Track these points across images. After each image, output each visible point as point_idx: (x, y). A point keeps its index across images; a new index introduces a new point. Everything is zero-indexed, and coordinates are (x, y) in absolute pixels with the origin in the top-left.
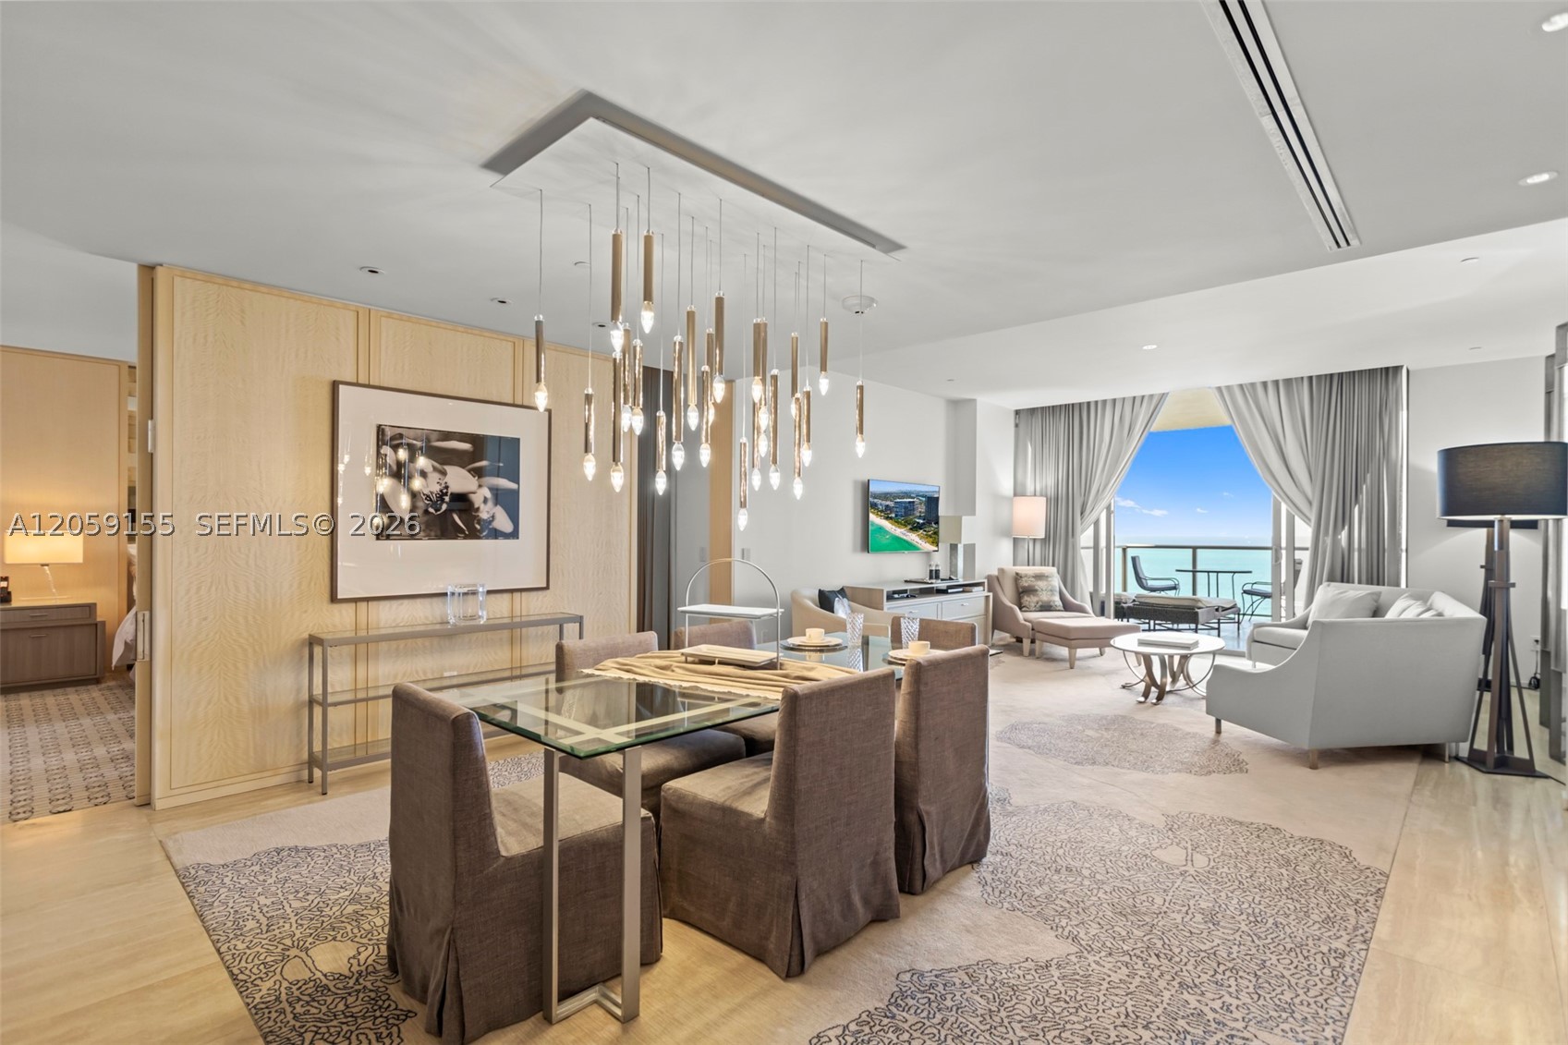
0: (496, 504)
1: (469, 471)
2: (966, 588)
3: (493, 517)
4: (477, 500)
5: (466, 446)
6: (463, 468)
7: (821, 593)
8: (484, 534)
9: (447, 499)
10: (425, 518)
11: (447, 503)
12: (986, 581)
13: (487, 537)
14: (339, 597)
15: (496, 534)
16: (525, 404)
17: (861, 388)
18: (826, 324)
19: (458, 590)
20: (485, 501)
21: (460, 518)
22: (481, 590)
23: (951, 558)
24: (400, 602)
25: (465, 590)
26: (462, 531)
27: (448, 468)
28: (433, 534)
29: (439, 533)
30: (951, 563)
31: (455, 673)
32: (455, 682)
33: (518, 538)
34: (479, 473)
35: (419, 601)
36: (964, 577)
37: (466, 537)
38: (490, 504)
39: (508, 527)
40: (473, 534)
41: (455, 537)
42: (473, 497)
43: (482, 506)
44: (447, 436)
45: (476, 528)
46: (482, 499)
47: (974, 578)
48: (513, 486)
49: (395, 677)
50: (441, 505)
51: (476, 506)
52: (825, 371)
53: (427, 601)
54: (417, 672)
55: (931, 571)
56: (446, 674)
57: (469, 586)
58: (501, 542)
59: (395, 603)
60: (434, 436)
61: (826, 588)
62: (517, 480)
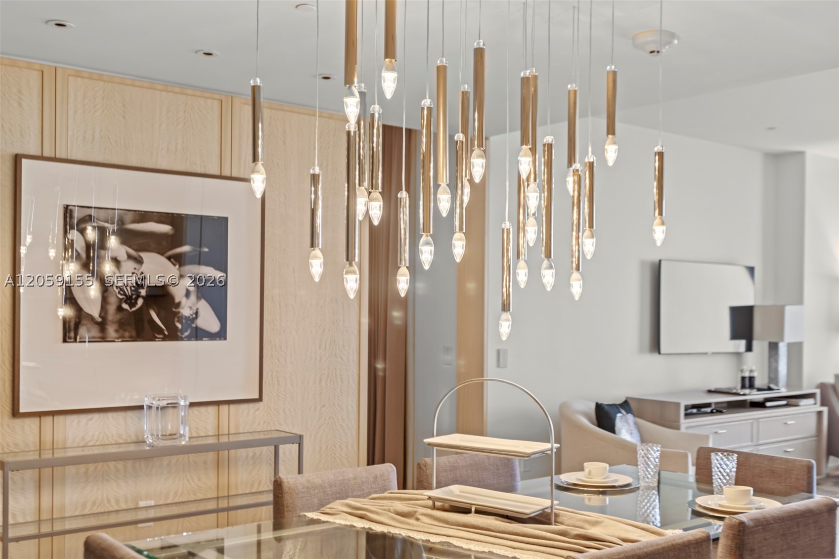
0: (199, 298)
1: (169, 258)
2: (792, 400)
3: (197, 313)
4: (178, 293)
5: (165, 228)
6: (162, 254)
7: (599, 407)
8: (186, 334)
9: (143, 292)
10: (118, 317)
11: (143, 297)
12: (818, 391)
13: (189, 338)
14: (22, 410)
15: (199, 334)
16: (234, 175)
17: (661, 155)
18: (615, 73)
19: (155, 403)
20: (188, 294)
21: (158, 315)
22: (182, 403)
23: (770, 362)
24: (90, 416)
25: (164, 403)
26: (160, 331)
27: (144, 255)
28: (127, 334)
29: (134, 334)
30: (770, 367)
31: (152, 503)
32: (152, 514)
33: (225, 339)
34: (178, 260)
35: (110, 415)
36: (788, 386)
37: (165, 338)
38: (193, 297)
39: (213, 326)
40: (173, 335)
41: (153, 339)
42: (173, 290)
43: (184, 301)
44: (144, 216)
45: (177, 327)
46: (184, 292)
47: (800, 387)
48: (218, 275)
49: (84, 506)
50: (136, 299)
51: (177, 301)
52: (614, 134)
53: (120, 415)
54: (109, 501)
55: (743, 378)
56: (142, 504)
57: (168, 398)
58: (205, 344)
59: (83, 418)
60: (129, 217)
61: (606, 401)
62: (223, 268)
